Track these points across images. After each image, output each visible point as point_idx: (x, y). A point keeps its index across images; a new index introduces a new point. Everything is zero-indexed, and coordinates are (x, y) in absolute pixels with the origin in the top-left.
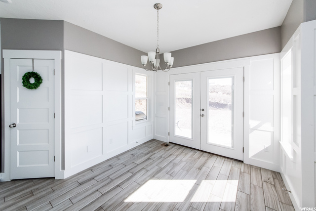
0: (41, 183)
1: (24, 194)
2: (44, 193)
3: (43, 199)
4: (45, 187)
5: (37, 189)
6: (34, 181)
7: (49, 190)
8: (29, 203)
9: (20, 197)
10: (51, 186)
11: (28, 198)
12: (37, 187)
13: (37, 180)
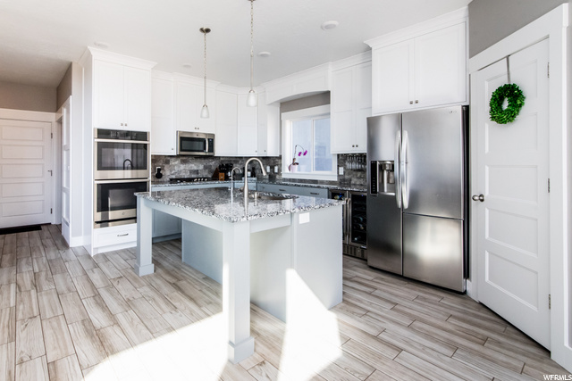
0: (516, 340)
1: (473, 331)
2: (502, 358)
3: (487, 364)
4: (516, 352)
5: (499, 343)
6: (509, 328)
7: (515, 363)
8: (466, 349)
9: (467, 331)
10: (529, 361)
11: (473, 341)
12: (502, 339)
13: (516, 331)
